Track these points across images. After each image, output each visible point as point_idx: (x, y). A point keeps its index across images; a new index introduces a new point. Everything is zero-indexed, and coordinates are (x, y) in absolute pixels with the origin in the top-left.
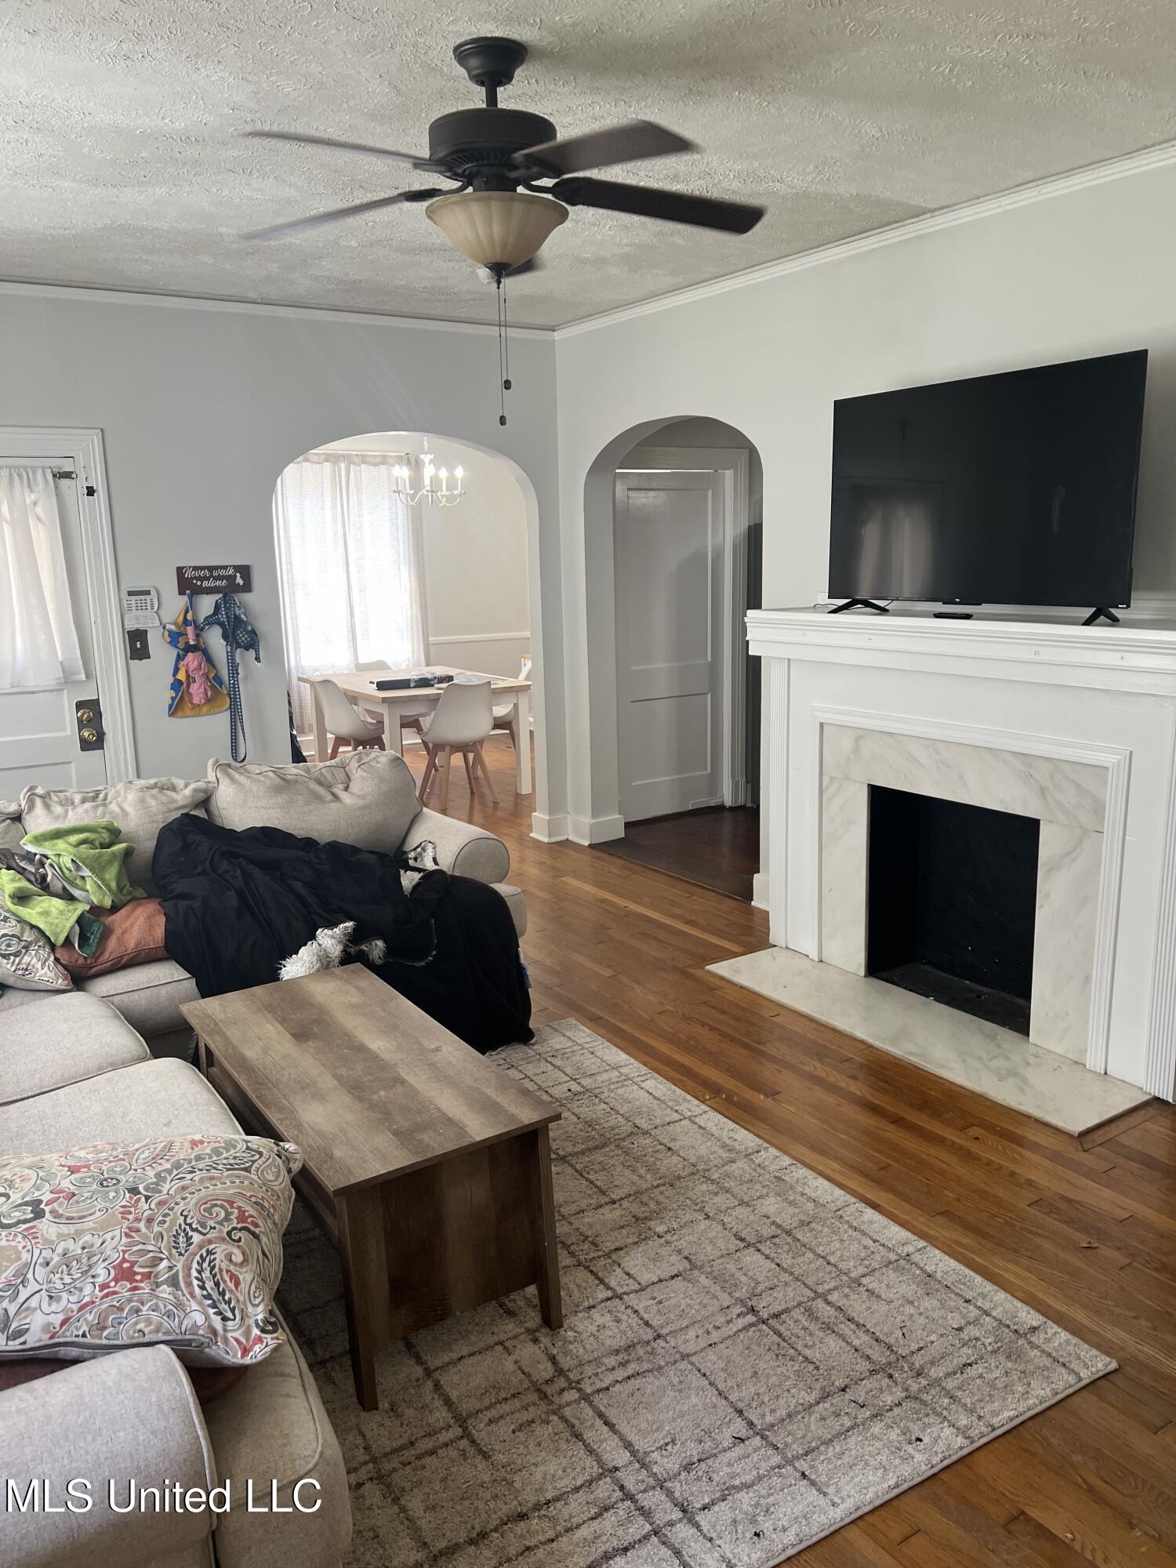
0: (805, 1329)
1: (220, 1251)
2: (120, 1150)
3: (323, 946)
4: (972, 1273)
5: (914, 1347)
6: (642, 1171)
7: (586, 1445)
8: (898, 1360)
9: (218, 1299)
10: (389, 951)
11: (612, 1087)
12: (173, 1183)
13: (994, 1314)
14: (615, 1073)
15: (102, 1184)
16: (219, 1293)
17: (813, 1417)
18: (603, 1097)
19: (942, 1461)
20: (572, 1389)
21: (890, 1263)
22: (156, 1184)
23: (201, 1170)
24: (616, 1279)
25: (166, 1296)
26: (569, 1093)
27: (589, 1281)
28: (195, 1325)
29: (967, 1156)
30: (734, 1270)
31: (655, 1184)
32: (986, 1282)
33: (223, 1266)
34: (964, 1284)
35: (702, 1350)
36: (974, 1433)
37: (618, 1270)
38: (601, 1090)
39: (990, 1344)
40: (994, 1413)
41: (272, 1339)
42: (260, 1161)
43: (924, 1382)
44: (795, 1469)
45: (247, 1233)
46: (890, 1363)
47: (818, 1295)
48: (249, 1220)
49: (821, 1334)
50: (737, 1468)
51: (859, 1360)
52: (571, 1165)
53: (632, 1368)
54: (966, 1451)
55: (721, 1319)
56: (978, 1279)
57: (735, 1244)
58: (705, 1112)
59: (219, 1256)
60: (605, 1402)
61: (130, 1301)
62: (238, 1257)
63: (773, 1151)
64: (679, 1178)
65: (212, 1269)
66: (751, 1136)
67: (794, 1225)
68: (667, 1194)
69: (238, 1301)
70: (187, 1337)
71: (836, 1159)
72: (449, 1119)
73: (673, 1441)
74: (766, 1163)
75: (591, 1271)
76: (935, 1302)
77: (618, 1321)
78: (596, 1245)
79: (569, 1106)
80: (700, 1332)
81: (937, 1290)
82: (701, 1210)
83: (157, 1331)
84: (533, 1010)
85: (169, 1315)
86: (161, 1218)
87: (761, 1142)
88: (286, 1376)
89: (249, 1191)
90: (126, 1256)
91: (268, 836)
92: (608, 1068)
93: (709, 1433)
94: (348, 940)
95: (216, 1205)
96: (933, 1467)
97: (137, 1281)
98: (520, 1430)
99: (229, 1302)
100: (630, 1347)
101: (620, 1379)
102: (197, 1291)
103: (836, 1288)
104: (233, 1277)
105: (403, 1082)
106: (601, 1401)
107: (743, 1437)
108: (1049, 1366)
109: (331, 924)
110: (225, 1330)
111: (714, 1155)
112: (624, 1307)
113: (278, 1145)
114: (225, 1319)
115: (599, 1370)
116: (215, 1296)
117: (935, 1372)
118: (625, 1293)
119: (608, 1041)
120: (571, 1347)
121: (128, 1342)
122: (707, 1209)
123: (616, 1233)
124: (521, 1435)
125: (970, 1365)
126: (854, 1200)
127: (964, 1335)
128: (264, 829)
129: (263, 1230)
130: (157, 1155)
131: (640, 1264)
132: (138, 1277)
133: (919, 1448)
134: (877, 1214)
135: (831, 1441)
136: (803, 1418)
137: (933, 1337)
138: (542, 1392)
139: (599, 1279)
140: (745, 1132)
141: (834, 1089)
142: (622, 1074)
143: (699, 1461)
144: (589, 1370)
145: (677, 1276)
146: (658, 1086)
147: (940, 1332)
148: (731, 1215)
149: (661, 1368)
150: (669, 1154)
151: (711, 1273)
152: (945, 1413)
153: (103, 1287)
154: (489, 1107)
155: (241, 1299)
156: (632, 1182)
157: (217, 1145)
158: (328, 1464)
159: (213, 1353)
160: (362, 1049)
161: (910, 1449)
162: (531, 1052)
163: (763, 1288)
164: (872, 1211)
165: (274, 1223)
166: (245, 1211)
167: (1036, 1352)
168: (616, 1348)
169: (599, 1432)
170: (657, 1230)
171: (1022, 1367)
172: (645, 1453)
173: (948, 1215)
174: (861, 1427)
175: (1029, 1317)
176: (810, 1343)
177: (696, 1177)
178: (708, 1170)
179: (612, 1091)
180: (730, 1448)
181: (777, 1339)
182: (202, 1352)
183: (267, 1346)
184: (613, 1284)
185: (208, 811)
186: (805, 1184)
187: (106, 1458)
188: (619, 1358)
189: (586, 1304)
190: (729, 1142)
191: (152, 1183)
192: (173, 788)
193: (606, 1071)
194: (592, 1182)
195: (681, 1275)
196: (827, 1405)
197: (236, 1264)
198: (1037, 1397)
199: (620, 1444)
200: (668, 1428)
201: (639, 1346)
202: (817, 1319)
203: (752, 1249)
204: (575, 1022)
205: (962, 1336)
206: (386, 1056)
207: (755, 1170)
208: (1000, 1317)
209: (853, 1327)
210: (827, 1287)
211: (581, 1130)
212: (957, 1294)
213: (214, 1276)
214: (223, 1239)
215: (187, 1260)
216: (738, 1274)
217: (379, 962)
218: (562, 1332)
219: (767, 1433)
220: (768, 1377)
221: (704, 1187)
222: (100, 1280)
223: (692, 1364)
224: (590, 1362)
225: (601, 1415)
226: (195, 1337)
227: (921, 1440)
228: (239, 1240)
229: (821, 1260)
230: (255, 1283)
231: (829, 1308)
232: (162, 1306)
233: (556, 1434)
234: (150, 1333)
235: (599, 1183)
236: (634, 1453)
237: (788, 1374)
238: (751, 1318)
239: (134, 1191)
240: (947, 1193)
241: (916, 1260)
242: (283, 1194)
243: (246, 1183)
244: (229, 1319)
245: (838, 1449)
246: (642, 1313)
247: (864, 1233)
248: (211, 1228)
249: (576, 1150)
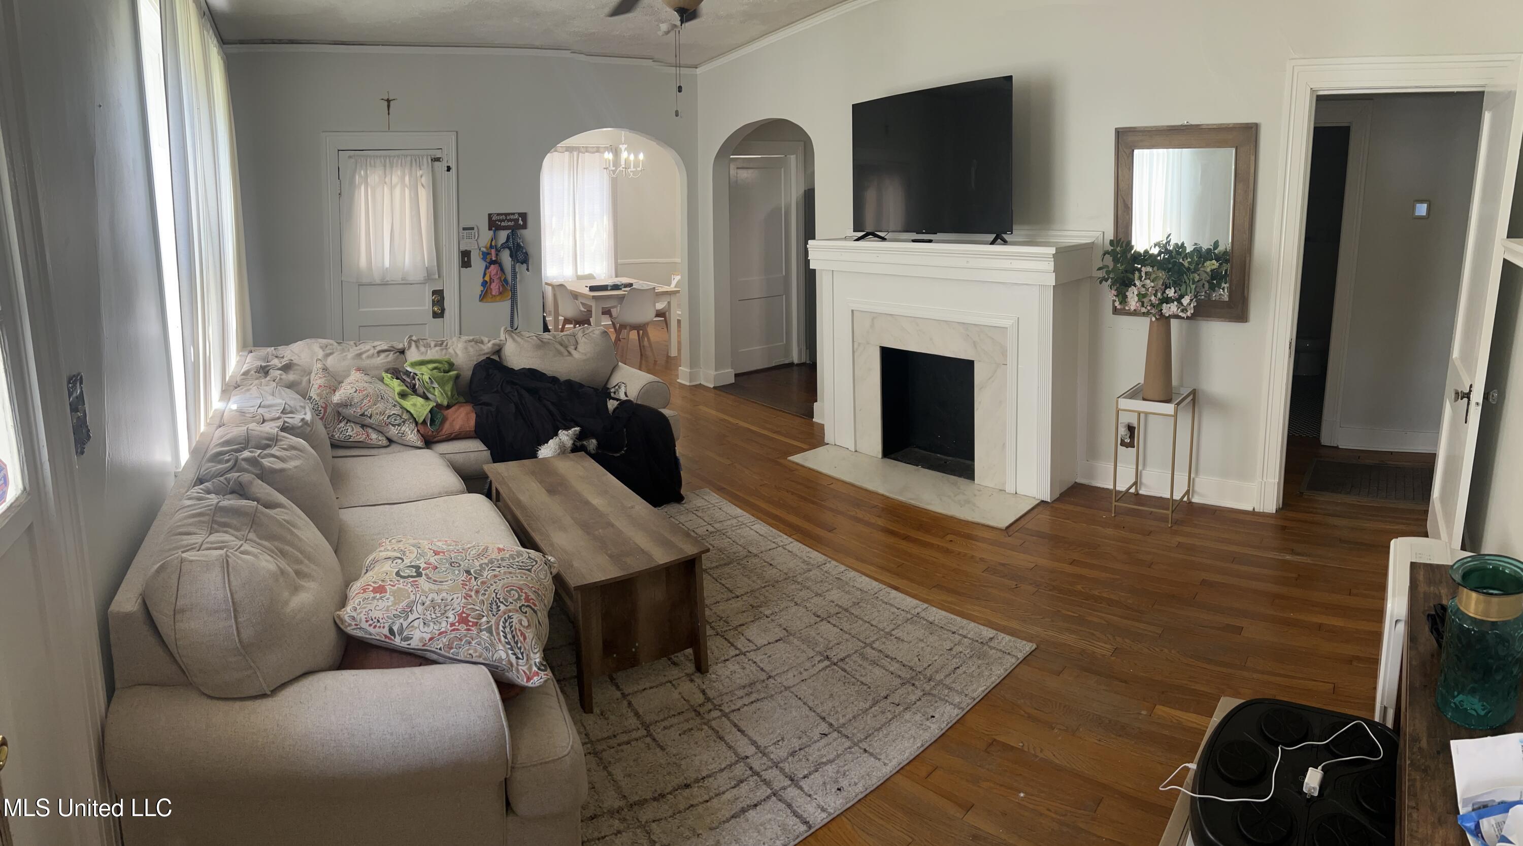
0: (860, 666)
1: (516, 617)
2: (460, 547)
3: (562, 440)
4: (955, 617)
5: (926, 665)
6: (755, 578)
7: (727, 744)
8: (917, 674)
9: (514, 645)
10: (599, 446)
11: (733, 529)
12: (489, 572)
13: (969, 636)
14: (735, 521)
15: (451, 565)
16: (515, 643)
17: (869, 717)
18: (728, 534)
19: (947, 725)
20: (716, 709)
21: (908, 620)
22: (480, 570)
23: (504, 567)
24: (741, 643)
25: (485, 638)
26: (707, 532)
27: (724, 644)
28: (501, 659)
29: (947, 551)
30: (814, 635)
31: (763, 585)
32: (963, 620)
33: (517, 627)
34: (951, 624)
35: (797, 684)
36: (963, 705)
37: (742, 638)
38: (726, 531)
39: (968, 653)
40: (974, 691)
41: (544, 675)
42: (536, 566)
43: (933, 684)
44: (860, 748)
45: (530, 609)
46: (912, 678)
47: (866, 645)
48: (531, 601)
49: (870, 667)
50: (823, 752)
51: (894, 679)
52: (710, 575)
53: (754, 697)
54: (959, 717)
55: (808, 665)
56: (959, 619)
57: (814, 619)
58: (791, 542)
59: (515, 620)
60: (738, 717)
61: (466, 636)
62: (525, 623)
63: (834, 563)
64: (777, 582)
65: (511, 627)
66: (820, 555)
67: (850, 605)
68: (770, 591)
69: (525, 649)
70: (496, 664)
71: (872, 564)
72: (642, 550)
73: (783, 739)
74: (830, 570)
75: (725, 639)
76: (936, 637)
77: (744, 669)
78: (728, 623)
79: (707, 539)
80: (796, 673)
81: (936, 630)
82: (792, 600)
83: (480, 657)
84: (683, 484)
85: (487, 649)
86: (483, 592)
87: (826, 558)
88: (549, 695)
89: (530, 584)
90: (464, 610)
91: (532, 374)
92: (730, 517)
93: (805, 732)
94: (576, 438)
95: (513, 590)
96: (942, 730)
97: (470, 626)
98: (684, 734)
99: (520, 649)
100: (752, 684)
101: (747, 703)
102: (503, 638)
103: (877, 639)
104: (522, 634)
105: (613, 526)
106: (735, 717)
107: (826, 733)
108: (1001, 656)
109: (567, 428)
110: (518, 665)
111: (799, 568)
112: (747, 660)
113: (545, 557)
114: (517, 658)
115: (733, 698)
116: (512, 644)
117: (938, 677)
118: (747, 652)
119: (729, 502)
120: (714, 684)
121: (463, 659)
122: (796, 600)
123: (740, 615)
124: (685, 737)
125: (958, 668)
126: (884, 587)
127: (954, 652)
128: (530, 369)
129: (538, 608)
130: (480, 554)
131: (756, 634)
132: (471, 624)
133: (933, 721)
134: (898, 593)
135: (880, 728)
136: (863, 718)
137: (936, 658)
138: (697, 711)
139: (729, 642)
140: (817, 553)
141: (868, 524)
142: (739, 521)
143: (800, 749)
144: (726, 699)
145: (779, 640)
146: (762, 528)
147: (939, 654)
148: (810, 602)
149: (772, 696)
150: (771, 567)
151: (800, 637)
152: (946, 698)
153: (452, 625)
154: (665, 543)
155: (527, 648)
156: (749, 585)
157: (512, 553)
158: (576, 753)
159: (510, 676)
160: (587, 503)
161: (928, 723)
162: (683, 509)
163: (833, 644)
164: (895, 592)
165: (545, 604)
166: (529, 596)
167: (993, 651)
168: (743, 685)
169: (735, 736)
170: (766, 613)
171: (987, 661)
172: (765, 747)
173: (938, 586)
174: (898, 717)
175: (988, 633)
176: (864, 674)
177: (788, 581)
178: (796, 577)
179: (733, 531)
180: (818, 740)
181: (844, 673)
182: (504, 674)
183: (541, 678)
184: (739, 646)
185: (499, 357)
186: (854, 581)
187: (453, 725)
188: (746, 691)
189: (723, 658)
190: (806, 559)
191: (478, 570)
192: (482, 342)
193: (729, 519)
194: (723, 585)
195: (782, 640)
196: (877, 708)
197: (524, 627)
198: (996, 675)
199: (749, 742)
200: (779, 731)
201: (757, 684)
202: (867, 659)
203: (824, 622)
204: (709, 491)
205: (952, 653)
206: (601, 508)
207: (824, 575)
208: (972, 637)
209: (889, 660)
210: (872, 639)
211: (716, 554)
212: (948, 630)
213: (512, 632)
214: (517, 611)
215: (497, 619)
216: (818, 637)
217: (593, 452)
218: (709, 676)
219: (841, 729)
220: (839, 697)
221: (793, 587)
222: (450, 620)
223: (792, 692)
224: (727, 693)
225: (735, 725)
226: (500, 665)
227: (933, 717)
228: (526, 613)
229: (867, 624)
230: (534, 640)
231: (874, 652)
232: (483, 643)
233: (707, 737)
234: (476, 656)
235: (727, 586)
236: (758, 747)
237: (852, 693)
238: (827, 663)
239: (468, 572)
240: (938, 575)
241: (922, 616)
242: (549, 587)
243: (529, 578)
244: (520, 659)
245: (885, 732)
246: (759, 663)
247: (891, 605)
248: (510, 603)
249: (713, 565)
